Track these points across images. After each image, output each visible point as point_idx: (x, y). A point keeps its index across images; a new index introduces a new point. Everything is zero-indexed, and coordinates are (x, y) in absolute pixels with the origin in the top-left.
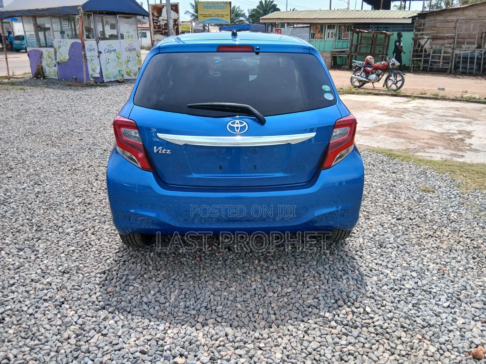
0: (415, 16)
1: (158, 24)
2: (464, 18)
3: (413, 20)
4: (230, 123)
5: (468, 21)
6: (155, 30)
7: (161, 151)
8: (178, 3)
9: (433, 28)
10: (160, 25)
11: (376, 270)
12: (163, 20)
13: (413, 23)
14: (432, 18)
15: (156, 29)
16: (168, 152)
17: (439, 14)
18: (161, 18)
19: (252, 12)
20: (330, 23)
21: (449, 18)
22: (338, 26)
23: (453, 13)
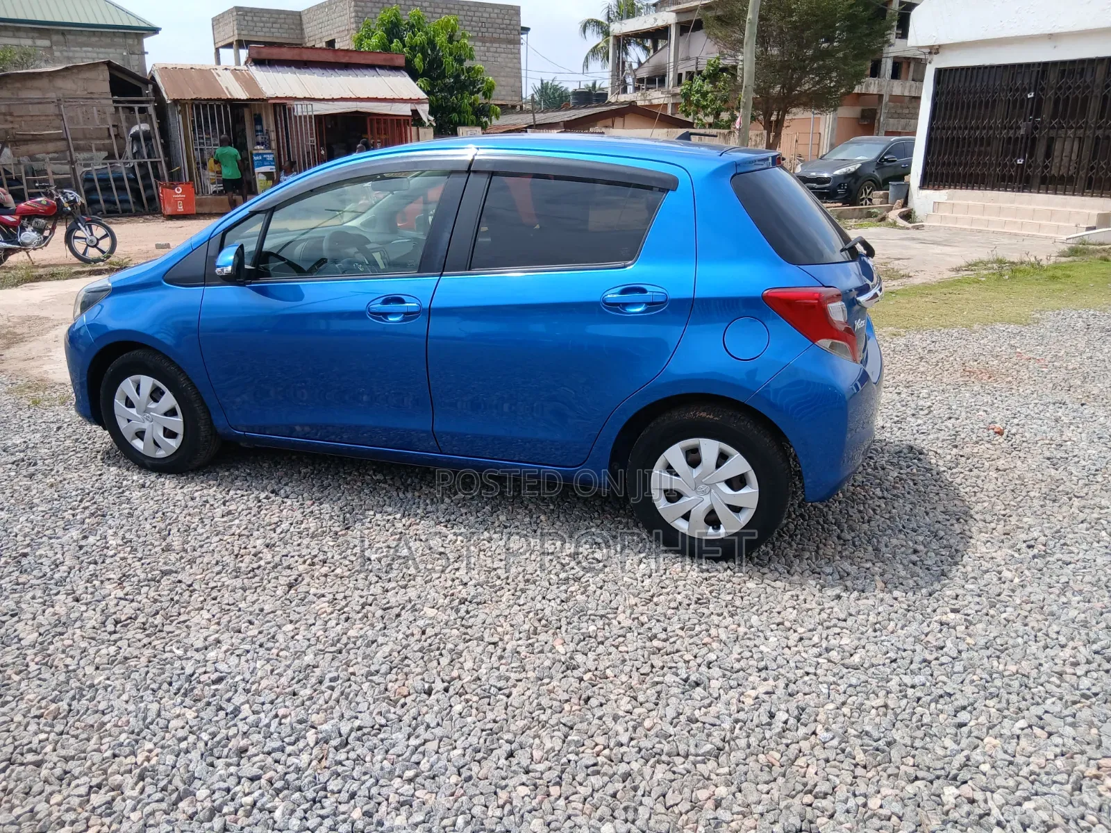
23: (29, 84)
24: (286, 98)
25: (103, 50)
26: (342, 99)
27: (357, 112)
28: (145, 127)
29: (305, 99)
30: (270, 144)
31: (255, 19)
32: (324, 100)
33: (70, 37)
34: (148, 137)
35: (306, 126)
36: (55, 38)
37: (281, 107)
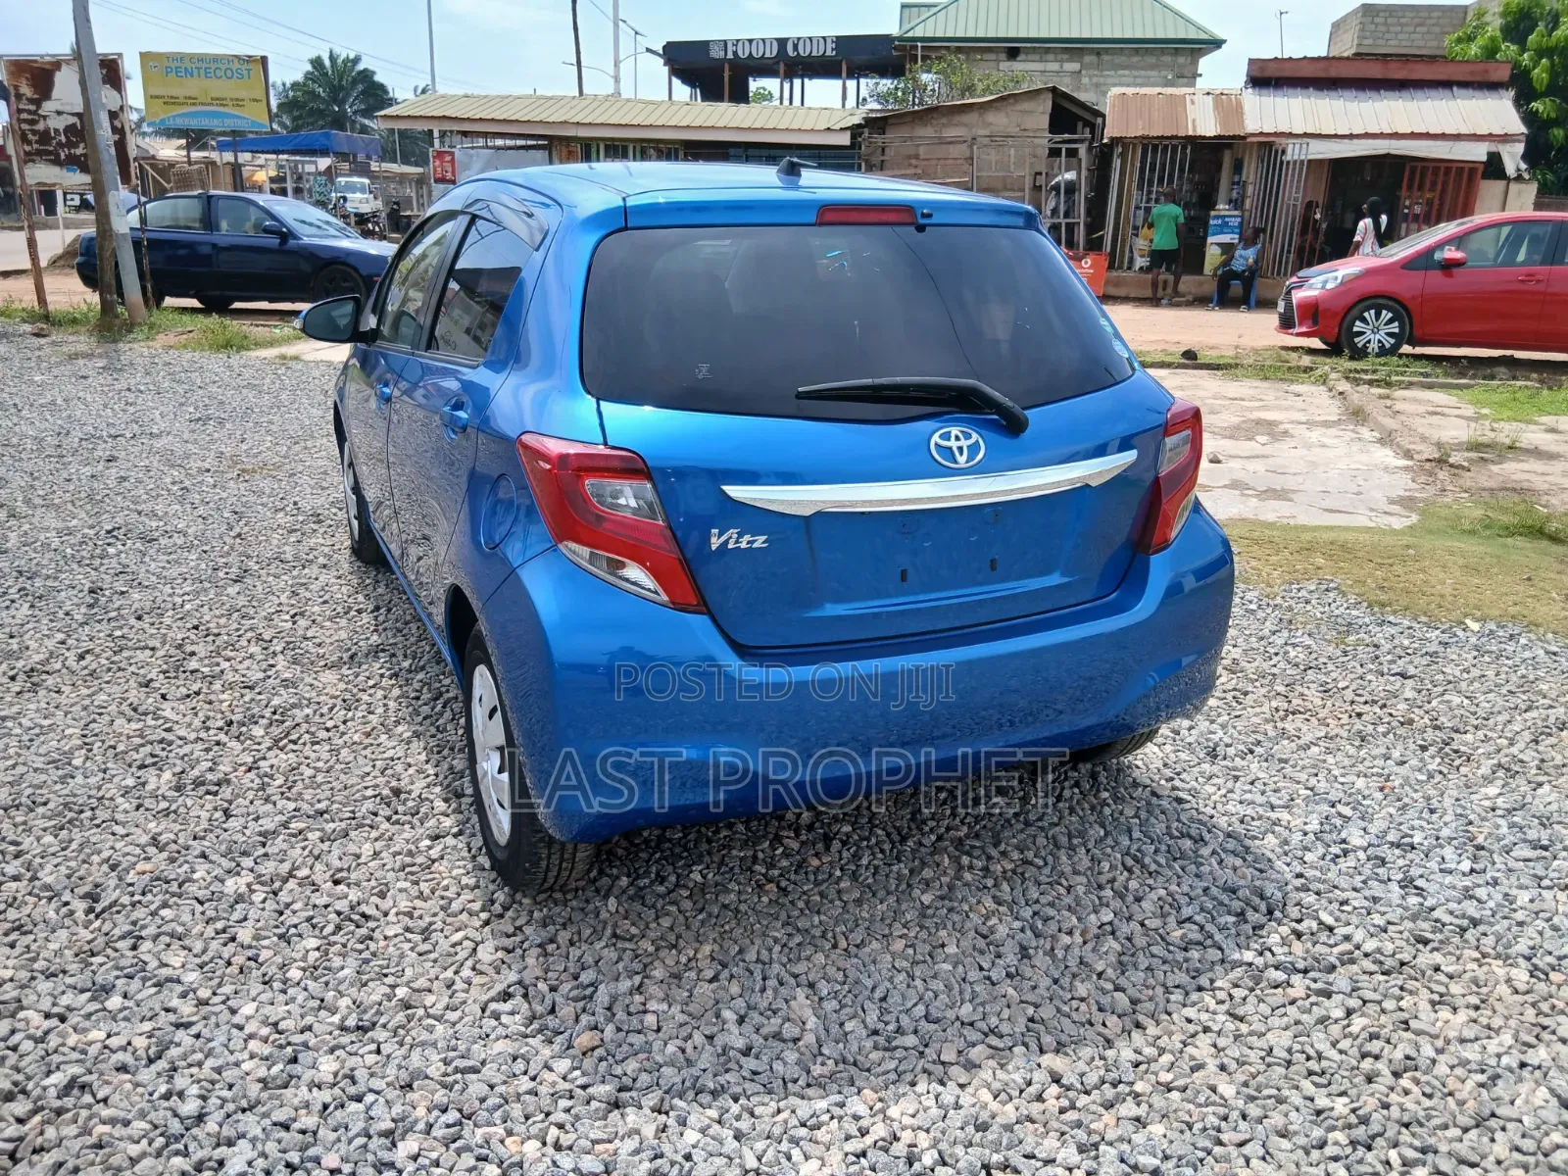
0: (859, 126)
1: (41, 126)
2: (987, 133)
3: (853, 137)
4: (936, 438)
5: (996, 140)
6: (27, 148)
7: (737, 542)
8: (120, 55)
9: (914, 162)
10: (47, 131)
11: (1253, 819)
12: (59, 113)
13: (854, 145)
14: (904, 132)
15: (29, 143)
16: (760, 542)
17: (921, 118)
18: (48, 107)
19: (285, 90)
20: (613, 139)
21: (950, 133)
22: (638, 149)
23: (957, 118)
24: (1276, 134)
25: (1143, 73)
26: (1367, 136)
27: (1388, 155)
28: (1070, 176)
29: (1306, 135)
30: (1243, 202)
31: (1390, 20)
32: (1336, 136)
33: (1106, 58)
34: (1071, 188)
35: (1293, 175)
36: (1088, 59)
37: (1268, 147)
